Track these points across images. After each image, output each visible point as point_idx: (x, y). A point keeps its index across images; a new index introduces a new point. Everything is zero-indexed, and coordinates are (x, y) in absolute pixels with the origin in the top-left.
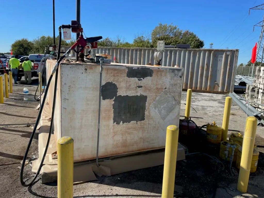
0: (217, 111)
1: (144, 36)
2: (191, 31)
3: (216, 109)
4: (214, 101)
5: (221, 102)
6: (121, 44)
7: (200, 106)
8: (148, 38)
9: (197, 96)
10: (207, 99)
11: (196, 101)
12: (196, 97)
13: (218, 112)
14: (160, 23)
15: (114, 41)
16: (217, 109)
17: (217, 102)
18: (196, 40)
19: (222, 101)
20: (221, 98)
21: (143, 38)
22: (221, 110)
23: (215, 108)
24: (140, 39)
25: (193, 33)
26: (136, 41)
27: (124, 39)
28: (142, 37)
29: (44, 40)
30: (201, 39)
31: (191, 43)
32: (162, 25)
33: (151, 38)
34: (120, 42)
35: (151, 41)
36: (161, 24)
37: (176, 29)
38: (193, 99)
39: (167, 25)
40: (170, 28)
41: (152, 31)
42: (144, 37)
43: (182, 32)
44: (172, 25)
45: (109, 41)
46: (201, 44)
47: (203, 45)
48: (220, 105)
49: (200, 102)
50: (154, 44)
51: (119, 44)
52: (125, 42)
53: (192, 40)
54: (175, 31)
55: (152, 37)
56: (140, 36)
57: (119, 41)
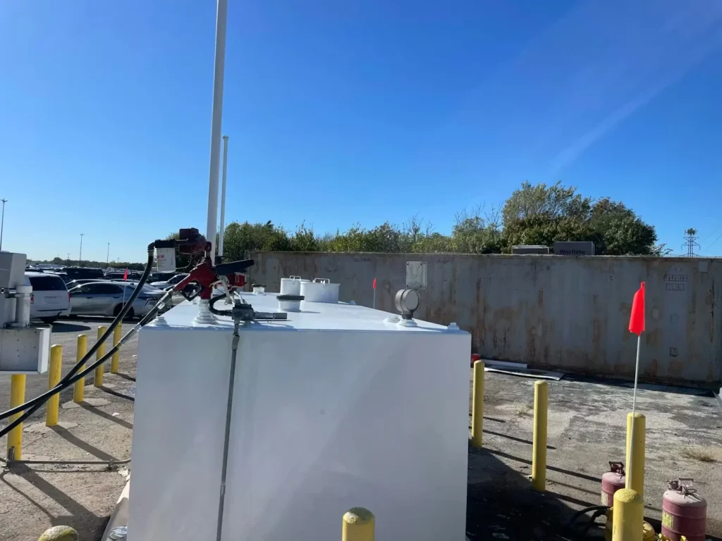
0: (657, 445)
1: (482, 216)
2: (615, 200)
3: (655, 439)
4: (661, 411)
5: (685, 415)
6: (420, 239)
7: (609, 426)
8: (491, 222)
9: (612, 393)
10: (644, 403)
11: (605, 409)
12: (608, 397)
13: (658, 449)
14: (525, 183)
15: (401, 232)
16: (660, 438)
17: (671, 415)
18: (631, 225)
19: (686, 412)
20: (689, 402)
21: (478, 223)
22: (671, 442)
23: (656, 435)
24: (470, 225)
25: (624, 203)
26: (459, 230)
27: (430, 225)
28: (477, 218)
29: (234, 232)
30: (647, 221)
31: (617, 232)
32: (532, 186)
33: (500, 221)
34: (419, 232)
35: (500, 229)
36: (529, 186)
37: (571, 196)
38: (596, 404)
39: (545, 186)
40: (554, 195)
41: (506, 204)
42: (482, 221)
43: (591, 204)
44: (559, 186)
45: (390, 232)
46: (646, 236)
47: (654, 239)
48: (675, 427)
49: (613, 414)
50: (508, 236)
51: (415, 239)
52: (431, 233)
53: (618, 226)
54: (569, 200)
55: (506, 218)
56: (471, 216)
57: (416, 231)
